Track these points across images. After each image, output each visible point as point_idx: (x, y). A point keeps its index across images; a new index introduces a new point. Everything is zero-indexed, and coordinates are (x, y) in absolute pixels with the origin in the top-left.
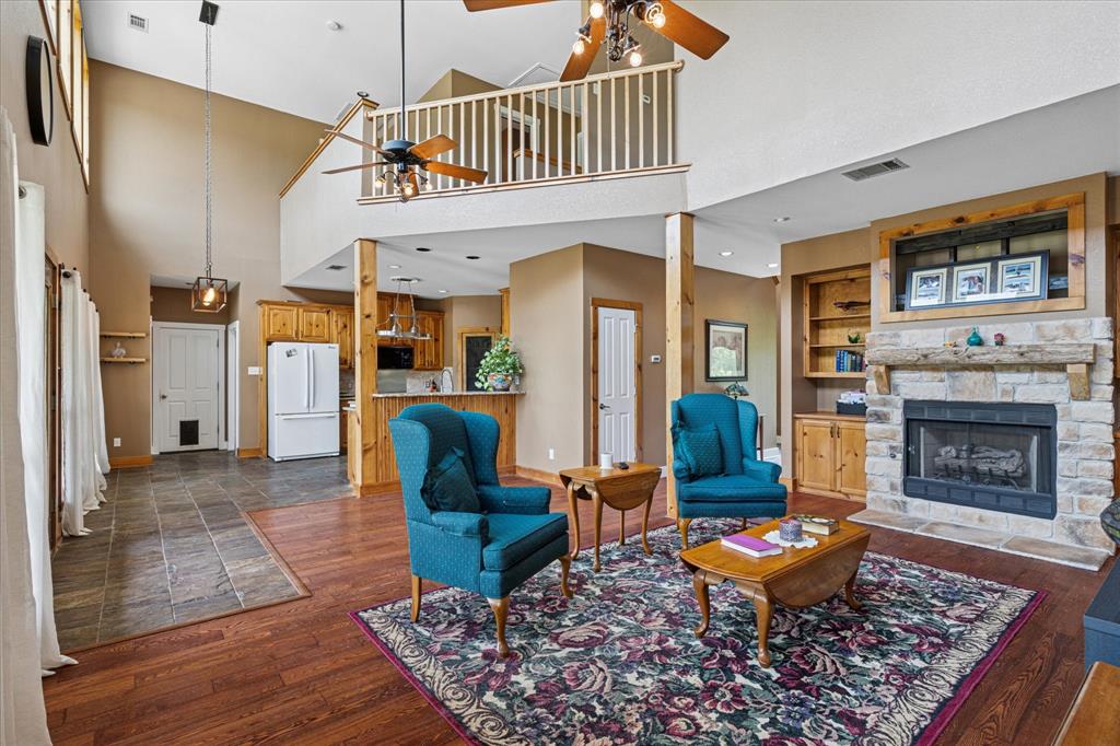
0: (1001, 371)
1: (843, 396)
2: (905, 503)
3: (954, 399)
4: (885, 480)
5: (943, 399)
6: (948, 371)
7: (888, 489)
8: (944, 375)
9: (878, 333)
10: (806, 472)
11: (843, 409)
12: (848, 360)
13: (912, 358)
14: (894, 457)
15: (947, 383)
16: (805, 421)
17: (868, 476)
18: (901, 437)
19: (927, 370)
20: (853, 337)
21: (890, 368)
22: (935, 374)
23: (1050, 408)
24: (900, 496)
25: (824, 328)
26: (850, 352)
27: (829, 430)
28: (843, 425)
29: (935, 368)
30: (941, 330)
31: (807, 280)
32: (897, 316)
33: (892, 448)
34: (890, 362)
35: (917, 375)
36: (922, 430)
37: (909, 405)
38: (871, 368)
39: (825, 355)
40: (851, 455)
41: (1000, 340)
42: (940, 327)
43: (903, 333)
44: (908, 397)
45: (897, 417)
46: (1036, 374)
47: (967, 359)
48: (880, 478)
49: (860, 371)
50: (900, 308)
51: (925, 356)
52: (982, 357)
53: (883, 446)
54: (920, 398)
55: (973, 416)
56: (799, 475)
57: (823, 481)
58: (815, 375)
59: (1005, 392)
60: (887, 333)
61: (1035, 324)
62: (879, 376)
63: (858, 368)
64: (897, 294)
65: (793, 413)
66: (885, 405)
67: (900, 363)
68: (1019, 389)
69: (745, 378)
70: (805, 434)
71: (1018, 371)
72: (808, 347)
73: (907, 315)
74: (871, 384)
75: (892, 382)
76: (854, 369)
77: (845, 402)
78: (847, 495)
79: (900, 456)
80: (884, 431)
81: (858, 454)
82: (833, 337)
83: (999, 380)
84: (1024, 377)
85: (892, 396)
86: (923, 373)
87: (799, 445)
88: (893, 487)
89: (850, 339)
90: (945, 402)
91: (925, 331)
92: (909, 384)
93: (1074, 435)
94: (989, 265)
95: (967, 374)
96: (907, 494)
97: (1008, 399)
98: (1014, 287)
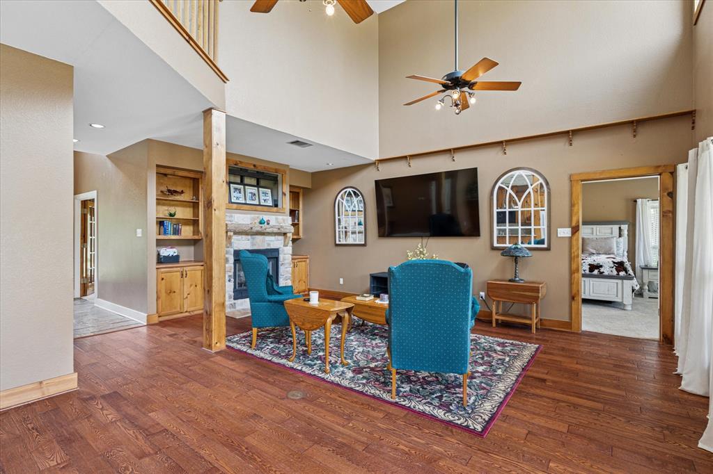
2: (234, 304)
3: (252, 248)
5: (249, 249)
6: (251, 235)
8: (249, 237)
12: (171, 227)
13: (246, 229)
14: (230, 281)
16: (163, 270)
18: (233, 270)
19: (244, 235)
22: (247, 237)
23: (277, 250)
24: (233, 301)
27: (180, 273)
28: (189, 268)
30: (249, 216)
33: (229, 276)
35: (240, 237)
37: (235, 252)
40: (193, 287)
41: (268, 222)
42: (248, 214)
44: (236, 249)
45: (231, 259)
47: (258, 230)
51: (251, 228)
54: (240, 249)
57: (175, 309)
67: (241, 231)
70: (163, 279)
76: (175, 233)
79: (232, 280)
84: (272, 238)
85: (232, 249)
88: (230, 297)
89: (170, 214)
91: (243, 215)
92: (238, 242)
93: (284, 260)
94: (256, 188)
95: (257, 237)
96: (235, 299)
97: (269, 248)
98: (265, 200)
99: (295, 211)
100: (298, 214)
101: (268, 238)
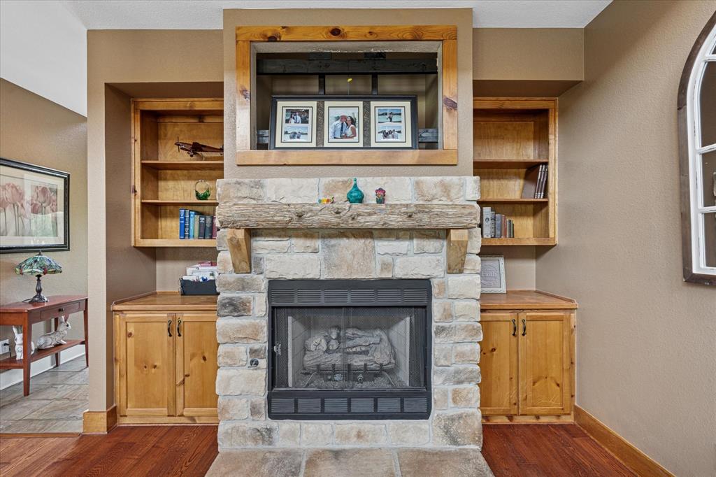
0: (380, 238)
1: (189, 270)
2: (269, 431)
3: (330, 277)
4: (244, 400)
5: (317, 277)
6: (323, 237)
7: (247, 414)
8: (318, 243)
9: (234, 180)
10: (131, 394)
11: (189, 289)
12: (195, 222)
13: (281, 218)
14: (257, 364)
15: (321, 255)
16: (129, 315)
17: (220, 399)
18: (264, 335)
19: (297, 236)
20: (201, 192)
21: (252, 233)
22: (309, 242)
23: (424, 285)
24: (264, 422)
25: (165, 179)
26: (197, 213)
27: (166, 326)
28: (186, 316)
29: (308, 233)
30: (314, 181)
31: (136, 103)
32: (260, 156)
33: (253, 352)
34: (252, 225)
35: (285, 243)
36: (290, 319)
37: (275, 286)
38: (224, 234)
39: (166, 217)
40: (197, 361)
41: (381, 196)
42: (314, 176)
43: (267, 182)
44: (274, 276)
45: (260, 305)
46: (415, 241)
47: (350, 221)
48: (236, 400)
49: (211, 238)
50: (261, 146)
51: (300, 216)
52: (368, 219)
53: (242, 350)
54: (290, 277)
55: (349, 299)
56: (120, 400)
57: (158, 404)
58: (149, 243)
59: (385, 266)
60: (247, 181)
61: (414, 179)
62: (235, 246)
63: (208, 234)
64: (258, 129)
65: (109, 303)
66: (243, 289)
67: (265, 225)
68: (399, 260)
69: (66, 247)
70: (130, 335)
71: (398, 238)
72: (138, 202)
73: (272, 156)
74: (225, 256)
75: (254, 254)
76: (202, 235)
77: (191, 279)
78: (192, 418)
79: (263, 363)
80: (243, 328)
81: (207, 357)
82: (175, 191)
83: (378, 250)
84: (403, 245)
85: (253, 276)
86: (294, 241)
87: (120, 353)
88: (254, 411)
89: (198, 195)
90: (318, 281)
91: (295, 180)
92: (276, 257)
93: (448, 315)
94: (360, 104)
95: (344, 242)
96: (273, 415)
97: (387, 275)
98: (386, 135)
99: (538, 164)
100: (547, 173)
101: (384, 247)
